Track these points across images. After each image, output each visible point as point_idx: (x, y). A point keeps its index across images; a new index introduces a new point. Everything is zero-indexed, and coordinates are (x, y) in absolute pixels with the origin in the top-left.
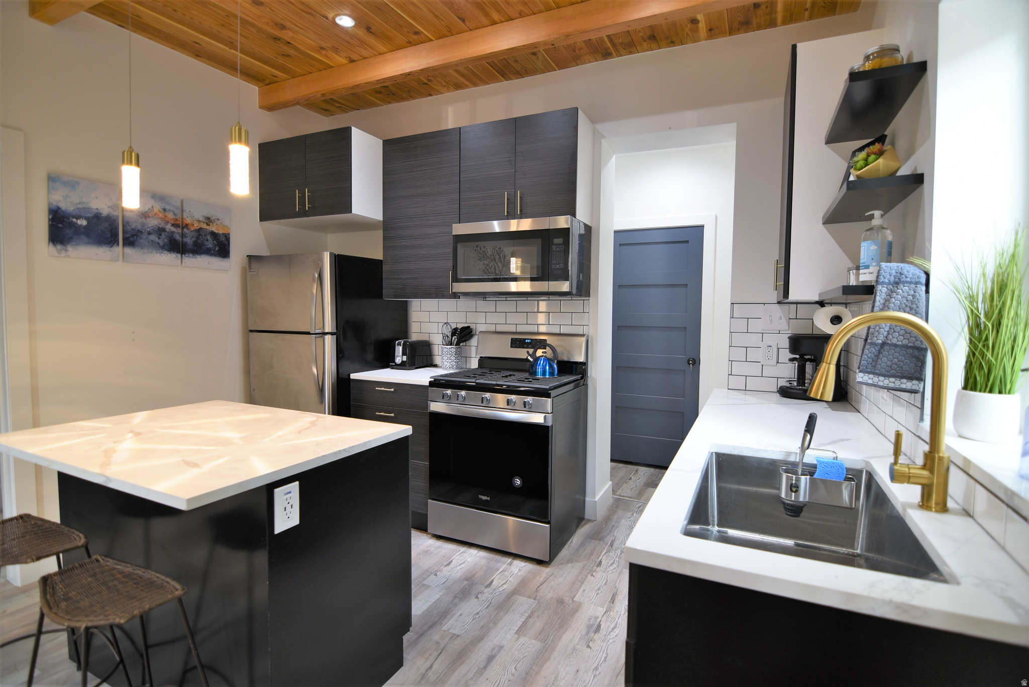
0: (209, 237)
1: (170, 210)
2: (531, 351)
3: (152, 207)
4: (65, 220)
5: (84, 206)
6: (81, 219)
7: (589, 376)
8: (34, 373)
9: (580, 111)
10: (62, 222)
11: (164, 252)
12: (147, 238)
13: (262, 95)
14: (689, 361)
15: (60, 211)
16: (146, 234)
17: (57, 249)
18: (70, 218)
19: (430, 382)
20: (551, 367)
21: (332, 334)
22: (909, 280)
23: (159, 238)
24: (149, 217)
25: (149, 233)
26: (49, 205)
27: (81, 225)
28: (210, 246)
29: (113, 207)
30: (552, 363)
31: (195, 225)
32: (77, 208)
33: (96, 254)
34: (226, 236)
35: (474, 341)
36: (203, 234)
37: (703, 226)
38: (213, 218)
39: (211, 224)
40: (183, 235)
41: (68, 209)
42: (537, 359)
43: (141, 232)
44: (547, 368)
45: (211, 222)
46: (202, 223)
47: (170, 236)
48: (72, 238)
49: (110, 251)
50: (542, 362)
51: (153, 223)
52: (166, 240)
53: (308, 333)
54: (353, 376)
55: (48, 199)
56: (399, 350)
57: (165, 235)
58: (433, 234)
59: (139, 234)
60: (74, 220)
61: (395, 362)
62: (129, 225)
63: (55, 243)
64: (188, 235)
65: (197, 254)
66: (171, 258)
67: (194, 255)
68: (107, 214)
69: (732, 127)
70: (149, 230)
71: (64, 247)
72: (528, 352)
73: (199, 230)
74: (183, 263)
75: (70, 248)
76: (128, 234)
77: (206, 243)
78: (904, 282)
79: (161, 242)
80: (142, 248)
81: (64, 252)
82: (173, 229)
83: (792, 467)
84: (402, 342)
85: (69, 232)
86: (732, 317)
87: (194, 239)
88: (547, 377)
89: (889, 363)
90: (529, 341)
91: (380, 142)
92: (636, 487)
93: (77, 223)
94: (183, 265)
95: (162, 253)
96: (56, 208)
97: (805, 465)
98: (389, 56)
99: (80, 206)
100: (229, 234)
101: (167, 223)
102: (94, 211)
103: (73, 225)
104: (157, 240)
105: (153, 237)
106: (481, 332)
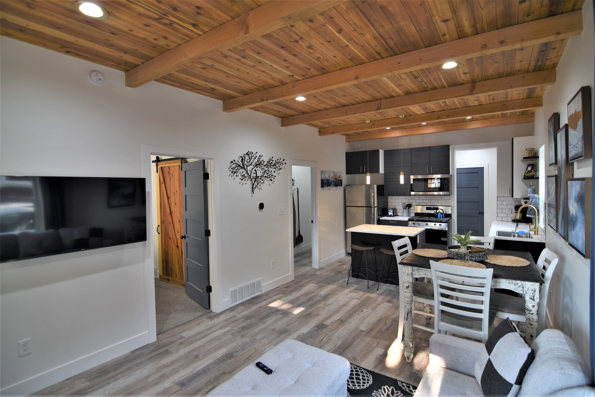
1: (335, 176)
5: (325, 178)
6: (325, 181)
7: (452, 217)
9: (450, 146)
11: (334, 187)
13: (346, 138)
14: (480, 213)
15: (322, 180)
19: (408, 220)
20: (442, 215)
21: (377, 207)
24: (332, 178)
29: (328, 177)
33: (327, 189)
34: (342, 180)
35: (412, 208)
37: (484, 168)
42: (437, 213)
46: (339, 178)
47: (335, 182)
48: (323, 186)
50: (439, 214)
53: (371, 207)
54: (381, 219)
56: (390, 211)
61: (389, 215)
65: (338, 186)
69: (496, 148)
70: (332, 181)
72: (434, 211)
74: (336, 189)
77: (339, 183)
78: (536, 198)
80: (331, 186)
81: (323, 189)
83: (514, 233)
85: (323, 184)
86: (497, 201)
88: (441, 218)
90: (432, 208)
91: (383, 151)
97: (516, 233)
101: (335, 179)
106: (415, 205)
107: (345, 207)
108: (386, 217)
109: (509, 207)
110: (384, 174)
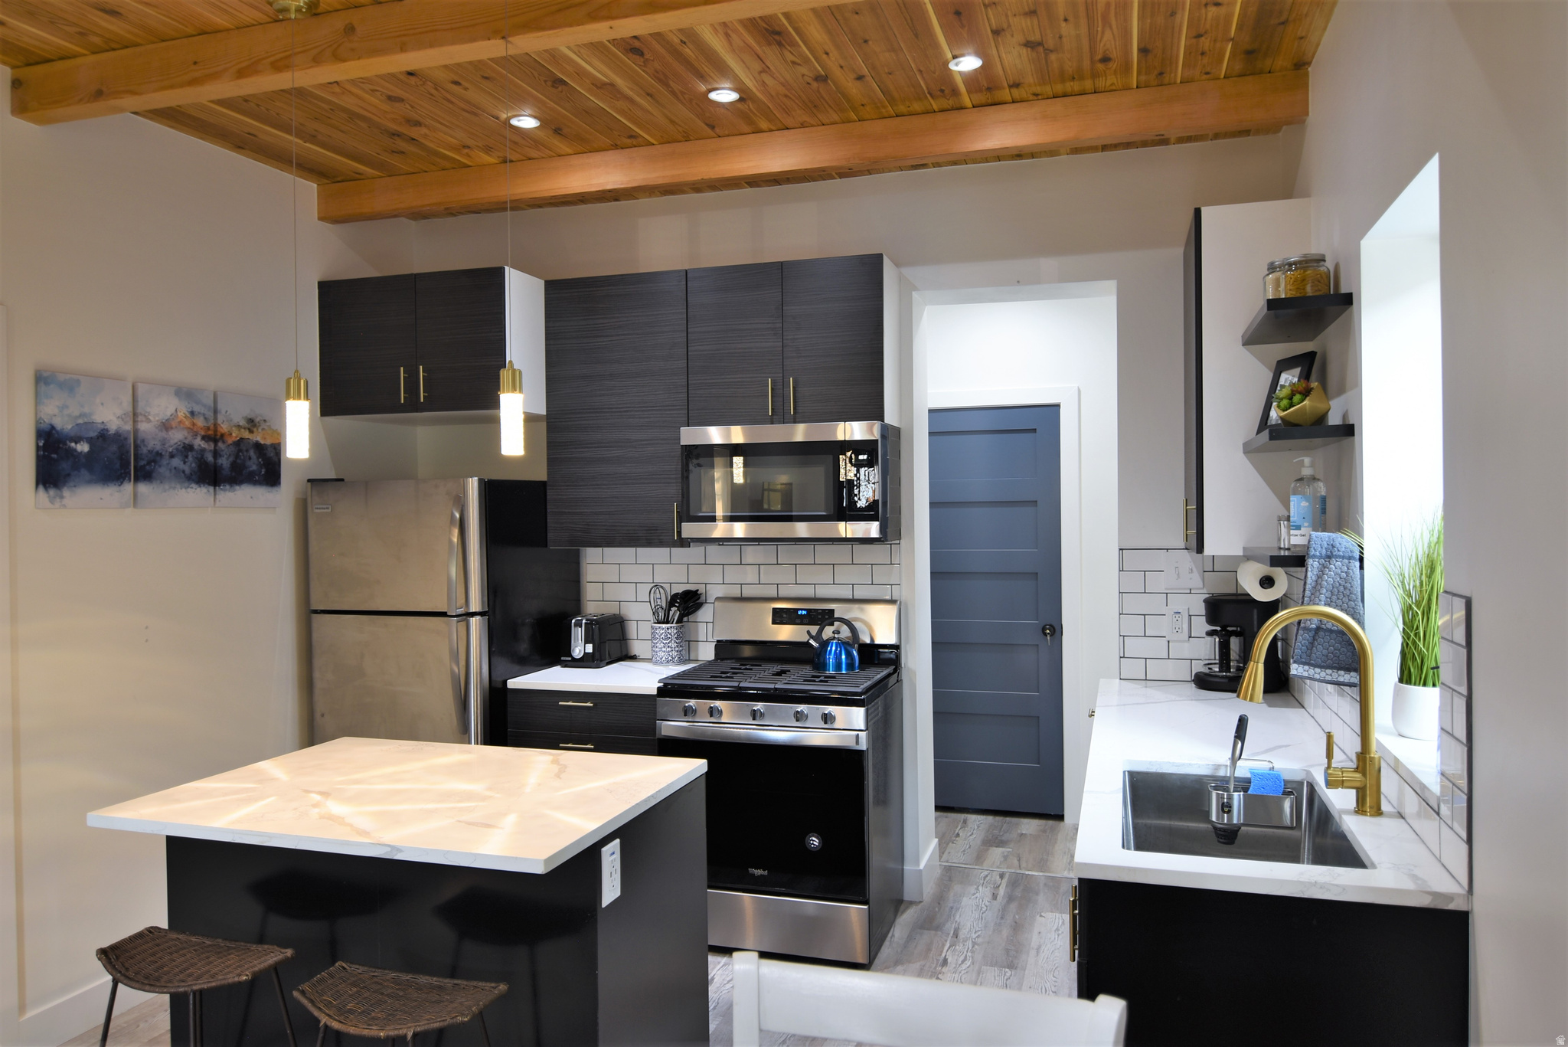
0: (252, 453)
1: (199, 413)
2: (814, 629)
3: (176, 410)
4: (61, 446)
5: (86, 420)
6: (82, 443)
7: (903, 665)
9: (885, 257)
10: (57, 450)
11: (191, 486)
12: (168, 464)
13: (322, 197)
14: (1044, 629)
15: (54, 432)
16: (168, 457)
17: (49, 497)
18: (68, 442)
19: (659, 689)
20: (849, 655)
21: (480, 614)
22: (1341, 554)
23: (185, 463)
24: (172, 428)
25: (172, 456)
26: (38, 422)
27: (81, 452)
28: (254, 467)
29: (123, 416)
30: (849, 648)
31: (234, 435)
32: (77, 425)
33: (101, 499)
34: (274, 448)
35: (705, 614)
36: (244, 448)
37: (1058, 406)
38: (258, 420)
39: (255, 430)
40: (216, 454)
41: (65, 427)
42: (825, 644)
43: (161, 454)
44: (843, 657)
45: (255, 426)
46: (243, 430)
47: (200, 456)
48: (69, 475)
49: (120, 491)
50: (834, 648)
51: (177, 437)
52: (194, 465)
53: (443, 614)
54: (514, 683)
55: (36, 414)
56: (578, 634)
57: (193, 456)
58: (641, 441)
59: (158, 458)
60: (73, 444)
61: (571, 656)
62: (145, 445)
63: (47, 485)
64: (224, 453)
65: (236, 484)
66: (199, 494)
67: (231, 486)
68: (116, 430)
69: (1112, 285)
70: (171, 450)
71: (58, 492)
72: (808, 632)
73: (240, 441)
74: (217, 501)
75: (66, 492)
76: (143, 459)
77: (248, 463)
78: (1337, 557)
79: (188, 471)
80: (161, 482)
81: (58, 500)
82: (204, 444)
83: (1222, 784)
84: (584, 621)
85: (65, 466)
86: (1121, 570)
87: (231, 459)
88: (844, 672)
89: (1325, 652)
90: (804, 612)
91: (542, 283)
92: (969, 847)
93: (75, 450)
94: (217, 505)
95: (188, 487)
96: (50, 427)
97: (1237, 780)
98: (576, 160)
99: (80, 421)
100: (279, 444)
101: (196, 435)
102: (99, 426)
103: (72, 453)
104: (182, 466)
105: (177, 462)
106: (718, 599)
107: (309, 613)
108: (558, 668)
109: (1180, 603)
110: (547, 414)
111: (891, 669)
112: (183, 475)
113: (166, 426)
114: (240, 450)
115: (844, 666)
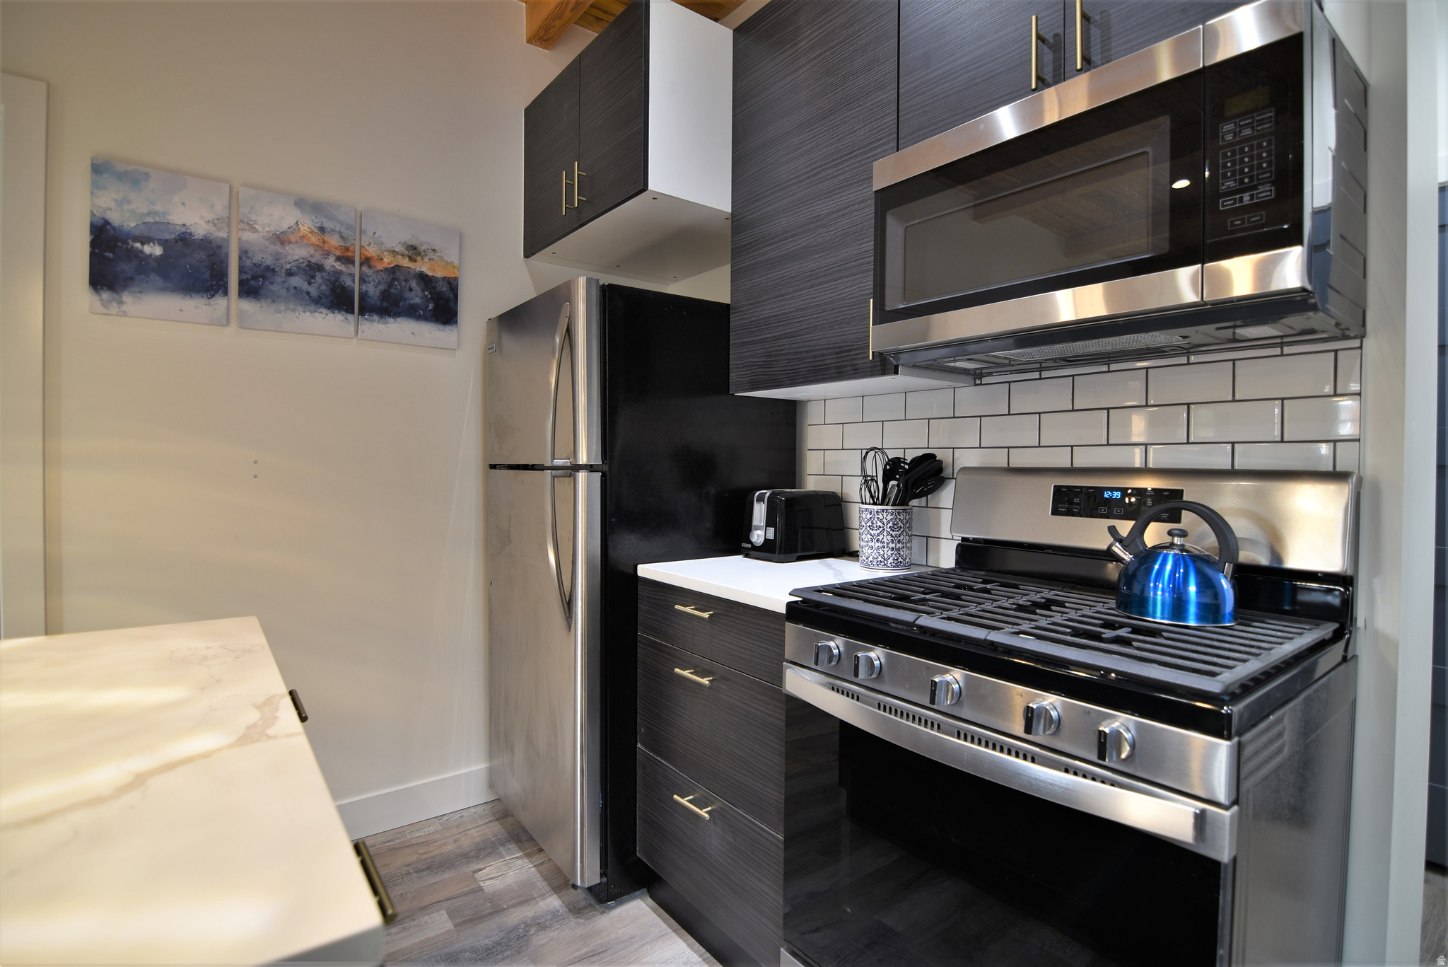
0: (414, 284)
1: (332, 230)
2: (1125, 527)
3: (297, 223)
4: (120, 244)
5: (157, 219)
6: (152, 244)
7: (1360, 622)
8: (50, 530)
10: (112, 249)
11: (320, 310)
12: (284, 282)
15: (108, 227)
16: (283, 275)
17: (101, 300)
18: (130, 241)
19: (790, 605)
21: (590, 468)
23: (310, 283)
24: (290, 242)
25: (290, 273)
26: (93, 214)
27: (151, 255)
28: (417, 300)
29: (216, 221)
30: (1209, 571)
31: (385, 260)
32: (144, 223)
33: (181, 310)
34: (449, 283)
35: (946, 496)
36: (402, 278)
38: (422, 248)
39: (419, 258)
40: (361, 280)
41: (125, 224)
42: (1147, 557)
43: (273, 270)
44: (1192, 589)
45: (419, 254)
46: (400, 257)
47: (333, 279)
48: (131, 279)
49: (209, 305)
50: (1169, 567)
51: (298, 253)
52: (323, 287)
53: (541, 468)
54: (645, 571)
55: (90, 207)
56: (760, 512)
57: (322, 277)
59: (269, 274)
60: (138, 245)
61: (751, 542)
62: (247, 257)
63: (99, 287)
64: (371, 279)
65: (390, 316)
67: (382, 318)
68: (203, 235)
70: (289, 266)
71: (116, 296)
72: (1112, 530)
73: (396, 269)
74: (359, 331)
75: (127, 297)
76: (248, 272)
77: (407, 294)
79: (313, 290)
80: (274, 302)
81: (115, 305)
82: (339, 266)
84: (768, 495)
85: (126, 268)
87: (382, 287)
88: (1192, 623)
90: (1117, 495)
91: (728, 34)
93: (142, 252)
94: (359, 337)
95: (315, 312)
96: (102, 221)
99: (150, 220)
100: (456, 279)
101: (327, 254)
102: (178, 228)
103: (138, 255)
104: (305, 286)
105: (296, 281)
106: (971, 471)
107: (491, 467)
108: (740, 557)
110: (733, 214)
111: (1326, 631)
112: (307, 297)
113: (281, 238)
114: (394, 279)
115: (1192, 609)
